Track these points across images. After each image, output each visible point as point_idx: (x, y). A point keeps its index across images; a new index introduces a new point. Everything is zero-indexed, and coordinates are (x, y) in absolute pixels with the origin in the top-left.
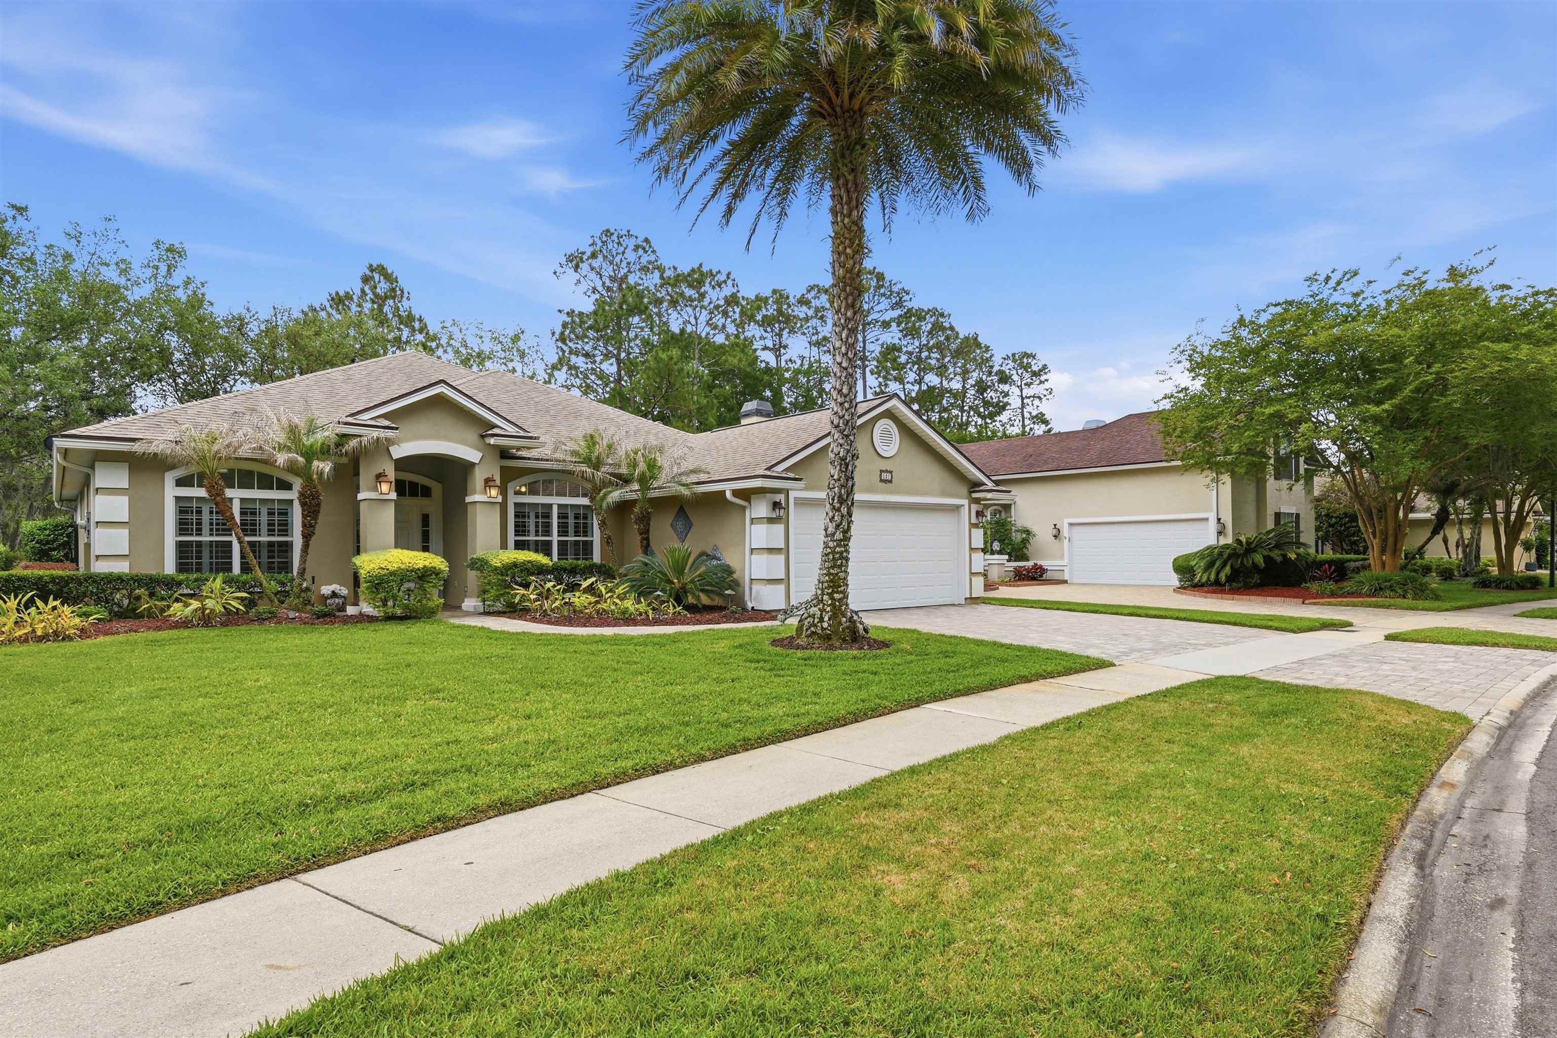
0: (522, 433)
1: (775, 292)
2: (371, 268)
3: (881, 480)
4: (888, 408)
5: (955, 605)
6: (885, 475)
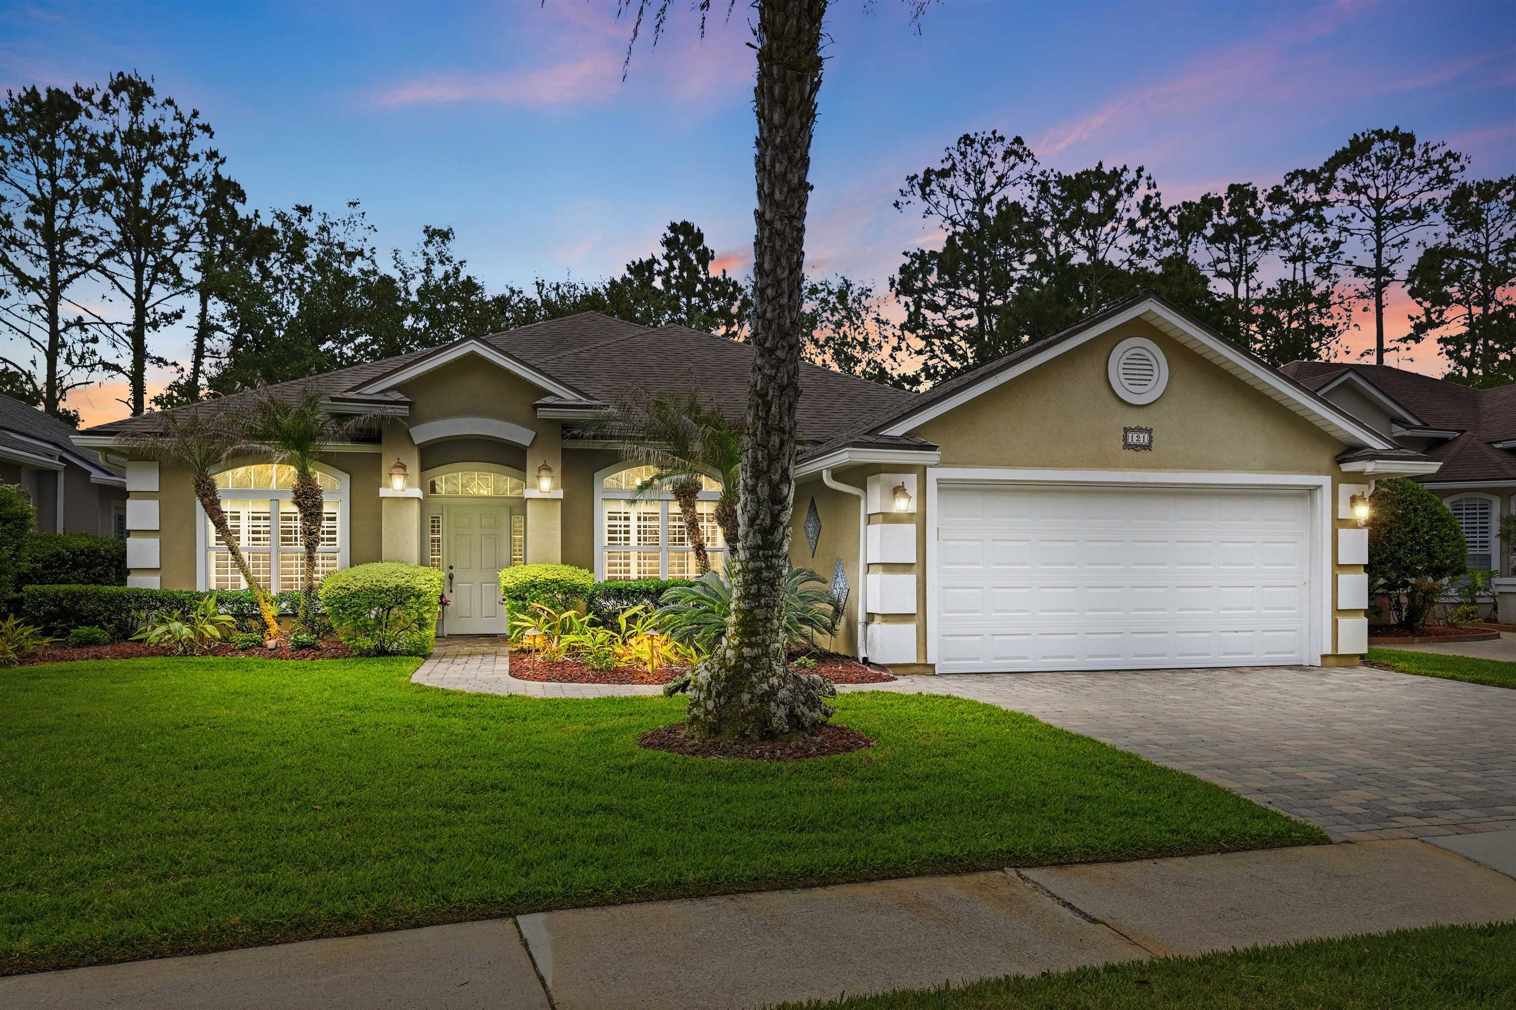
0: (585, 401)
1: (1232, 188)
2: (673, 227)
3: (1127, 446)
4: (1138, 318)
5: (1299, 668)
6: (1135, 435)
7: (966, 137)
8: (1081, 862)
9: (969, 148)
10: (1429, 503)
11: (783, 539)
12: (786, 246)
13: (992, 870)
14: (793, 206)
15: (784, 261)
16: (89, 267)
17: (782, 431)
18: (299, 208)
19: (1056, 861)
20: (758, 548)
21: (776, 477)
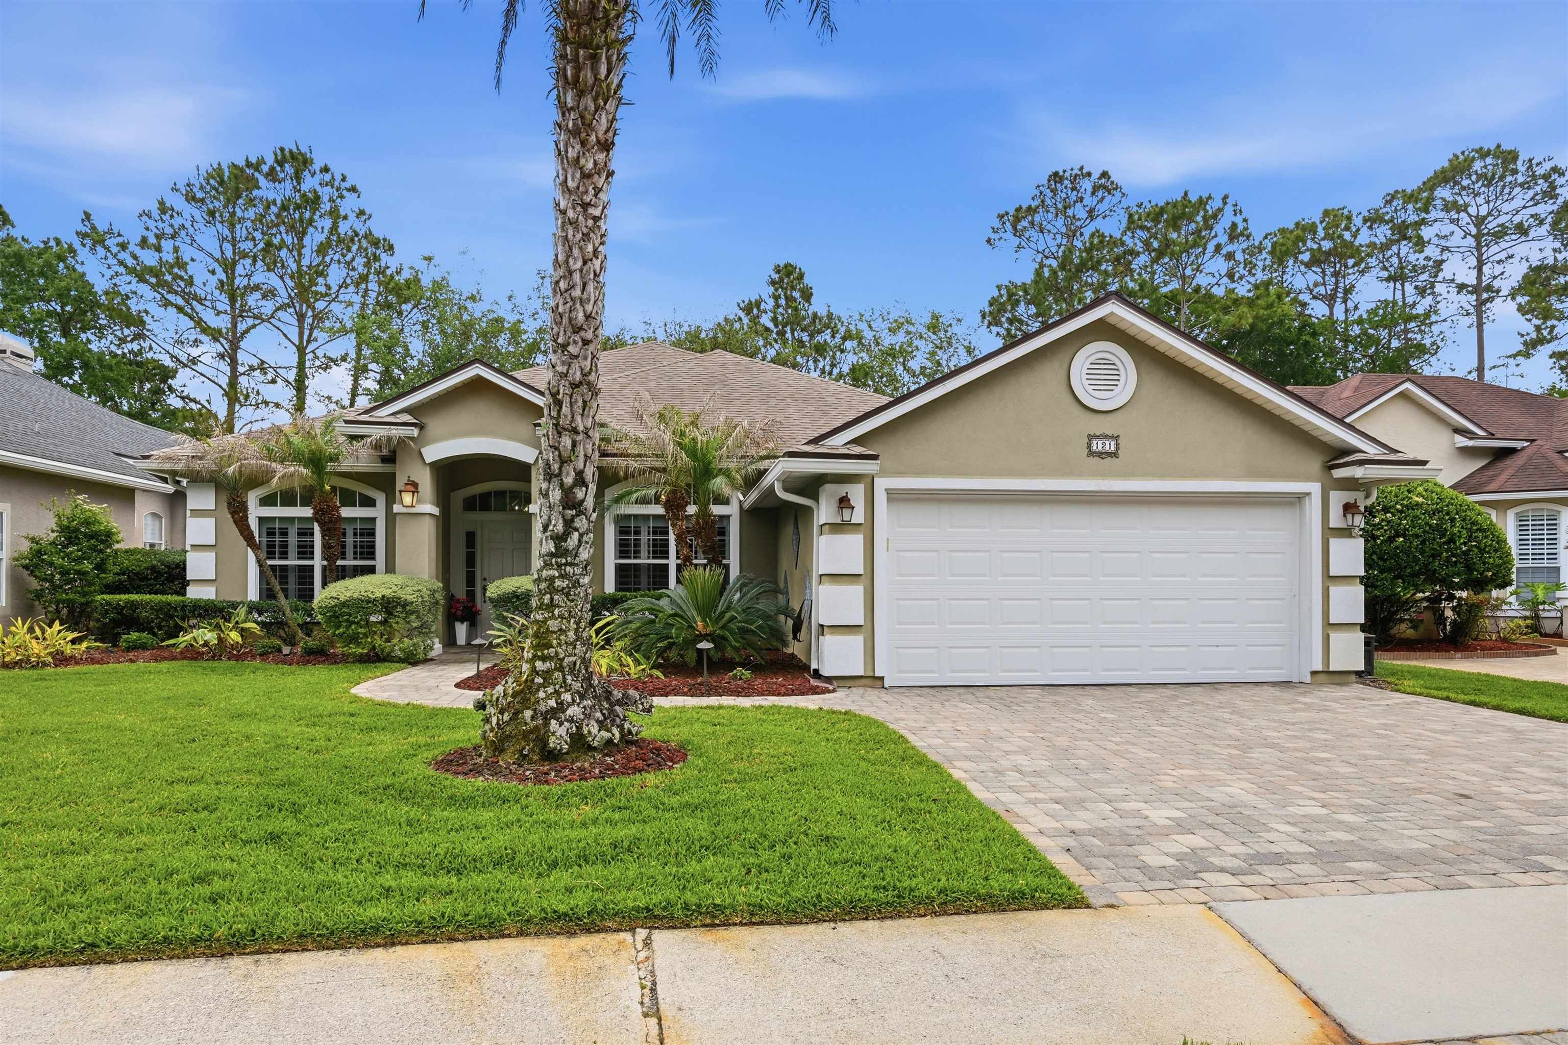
4: (1100, 319)
5: (1287, 684)
6: (1100, 443)
7: (1056, 174)
8: (741, 924)
9: (1058, 185)
10: (1468, 513)
11: (579, 546)
12: (579, 236)
13: (621, 930)
14: (586, 192)
15: (576, 251)
16: (263, 321)
17: (575, 431)
18: (425, 259)
19: (708, 921)
20: (552, 555)
21: (569, 480)
